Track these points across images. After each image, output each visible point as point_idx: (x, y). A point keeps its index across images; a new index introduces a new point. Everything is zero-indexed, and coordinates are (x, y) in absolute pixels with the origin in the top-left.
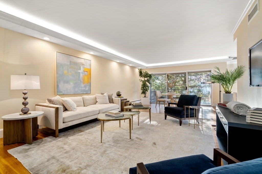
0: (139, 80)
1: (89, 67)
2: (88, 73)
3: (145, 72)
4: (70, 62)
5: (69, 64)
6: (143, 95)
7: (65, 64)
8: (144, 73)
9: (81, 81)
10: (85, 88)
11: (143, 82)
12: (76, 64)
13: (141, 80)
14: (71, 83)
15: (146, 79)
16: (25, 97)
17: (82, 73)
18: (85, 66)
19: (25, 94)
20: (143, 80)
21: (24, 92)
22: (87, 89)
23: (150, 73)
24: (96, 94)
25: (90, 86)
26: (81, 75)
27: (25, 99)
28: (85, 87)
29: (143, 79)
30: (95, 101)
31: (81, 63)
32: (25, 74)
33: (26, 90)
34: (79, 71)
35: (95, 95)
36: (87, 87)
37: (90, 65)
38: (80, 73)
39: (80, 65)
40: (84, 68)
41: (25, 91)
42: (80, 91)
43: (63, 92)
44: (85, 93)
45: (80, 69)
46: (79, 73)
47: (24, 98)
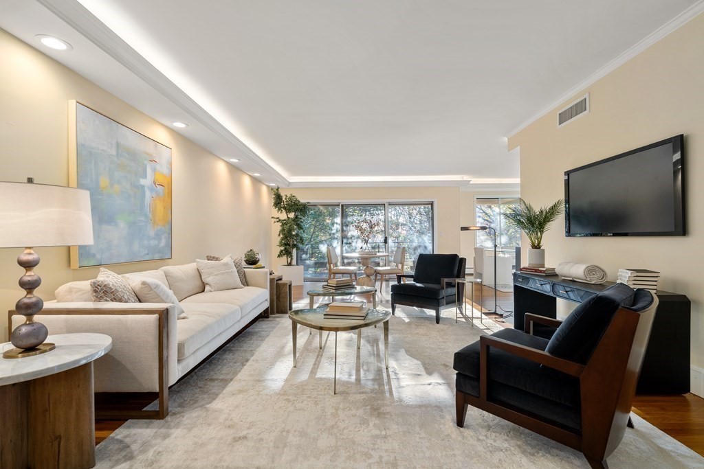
0: (273, 218)
1: (165, 171)
2: (165, 188)
3: (289, 196)
4: (118, 145)
5: (114, 152)
6: (284, 259)
7: (102, 150)
8: (286, 199)
9: (146, 216)
10: (156, 242)
11: (284, 223)
12: (133, 155)
13: (278, 218)
14: (122, 225)
15: (292, 215)
16: (29, 279)
17: (151, 190)
18: (158, 167)
19: (28, 265)
20: (282, 218)
21: (25, 258)
22: (163, 243)
23: (303, 201)
24: (197, 260)
25: (169, 234)
26: (148, 194)
27: (29, 286)
28: (158, 236)
29: (283, 216)
30: (198, 283)
31: (148, 154)
32: (30, 181)
33: (32, 251)
34: (143, 182)
35: (195, 264)
36: (163, 237)
37: (170, 164)
38: (146, 189)
39: (145, 162)
40: (154, 171)
41: (30, 254)
42: (146, 252)
43: (98, 256)
44: (157, 256)
45: (145, 177)
46: (143, 187)
47: (23, 284)
